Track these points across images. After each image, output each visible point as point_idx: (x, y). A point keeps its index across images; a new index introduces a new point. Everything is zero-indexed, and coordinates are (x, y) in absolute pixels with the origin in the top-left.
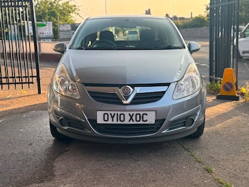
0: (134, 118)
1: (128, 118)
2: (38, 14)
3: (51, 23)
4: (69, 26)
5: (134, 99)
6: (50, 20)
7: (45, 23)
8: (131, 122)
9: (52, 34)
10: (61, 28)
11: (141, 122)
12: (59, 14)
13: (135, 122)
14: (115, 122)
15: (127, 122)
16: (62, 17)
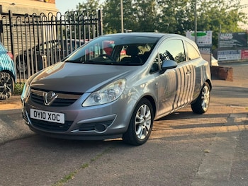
0: (51, 117)
1: (47, 117)
2: (200, 24)
3: (211, 32)
4: (231, 35)
5: (54, 102)
6: (211, 29)
7: (205, 32)
8: (49, 120)
9: (211, 43)
10: (222, 37)
11: (56, 121)
12: (222, 23)
13: (52, 121)
14: (40, 119)
15: (47, 119)
16: (225, 26)
